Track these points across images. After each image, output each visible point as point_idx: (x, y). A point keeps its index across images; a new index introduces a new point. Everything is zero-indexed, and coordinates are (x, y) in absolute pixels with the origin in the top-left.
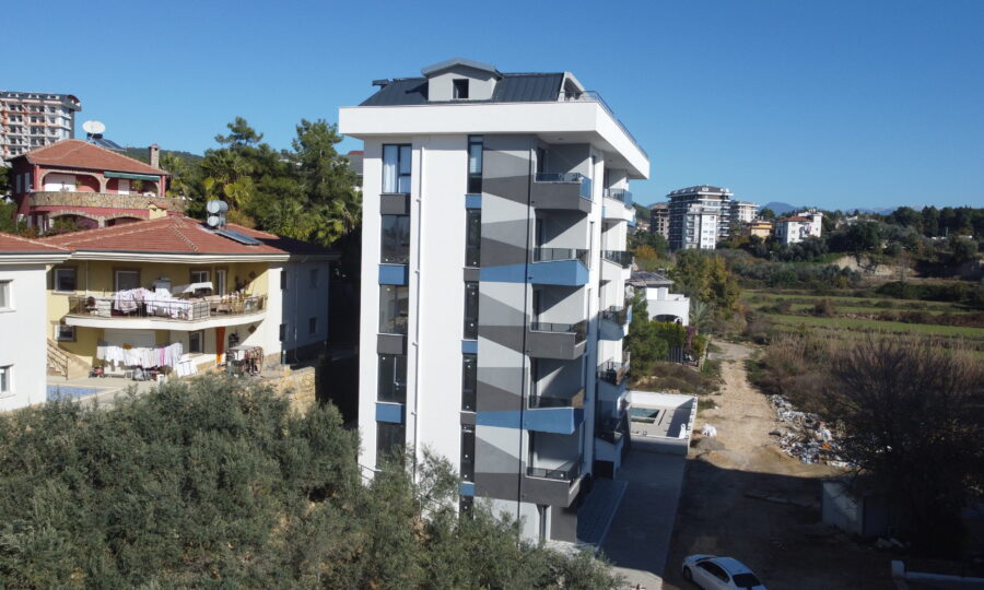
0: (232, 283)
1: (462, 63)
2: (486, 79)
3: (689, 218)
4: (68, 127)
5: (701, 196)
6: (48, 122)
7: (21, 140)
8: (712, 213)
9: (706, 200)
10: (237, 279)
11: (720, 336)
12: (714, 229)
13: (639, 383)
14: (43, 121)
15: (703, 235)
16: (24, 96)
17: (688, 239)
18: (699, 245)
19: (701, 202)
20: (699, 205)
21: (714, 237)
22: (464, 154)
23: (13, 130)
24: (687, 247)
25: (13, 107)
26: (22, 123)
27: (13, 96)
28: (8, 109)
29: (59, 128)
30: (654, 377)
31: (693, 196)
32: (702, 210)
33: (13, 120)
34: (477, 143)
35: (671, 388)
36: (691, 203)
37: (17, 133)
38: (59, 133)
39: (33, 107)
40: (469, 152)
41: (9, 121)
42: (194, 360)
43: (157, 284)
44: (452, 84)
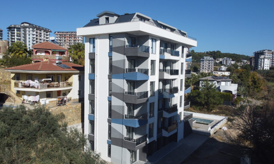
0: (63, 79)
1: (107, 12)
2: (113, 17)
3: (260, 60)
4: (82, 40)
5: (265, 53)
6: (77, 39)
7: (71, 43)
8: (268, 58)
9: (267, 54)
10: (65, 78)
11: (253, 97)
12: (269, 63)
13: (212, 112)
14: (76, 38)
15: (265, 65)
16: (72, 32)
17: (260, 67)
18: (263, 68)
19: (265, 55)
20: (264, 56)
21: (269, 66)
22: (108, 40)
23: (70, 41)
24: (259, 69)
25: (70, 35)
26: (72, 39)
27: (70, 33)
28: (69, 36)
29: (80, 40)
30: (217, 110)
31: (262, 53)
32: (265, 57)
33: (70, 38)
34: (111, 36)
35: (222, 114)
36: (261, 55)
37: (71, 42)
38: (80, 41)
39: (74, 35)
40: (110, 39)
41: (69, 39)
42: (48, 100)
43: (35, 79)
44: (105, 19)
